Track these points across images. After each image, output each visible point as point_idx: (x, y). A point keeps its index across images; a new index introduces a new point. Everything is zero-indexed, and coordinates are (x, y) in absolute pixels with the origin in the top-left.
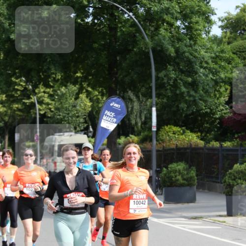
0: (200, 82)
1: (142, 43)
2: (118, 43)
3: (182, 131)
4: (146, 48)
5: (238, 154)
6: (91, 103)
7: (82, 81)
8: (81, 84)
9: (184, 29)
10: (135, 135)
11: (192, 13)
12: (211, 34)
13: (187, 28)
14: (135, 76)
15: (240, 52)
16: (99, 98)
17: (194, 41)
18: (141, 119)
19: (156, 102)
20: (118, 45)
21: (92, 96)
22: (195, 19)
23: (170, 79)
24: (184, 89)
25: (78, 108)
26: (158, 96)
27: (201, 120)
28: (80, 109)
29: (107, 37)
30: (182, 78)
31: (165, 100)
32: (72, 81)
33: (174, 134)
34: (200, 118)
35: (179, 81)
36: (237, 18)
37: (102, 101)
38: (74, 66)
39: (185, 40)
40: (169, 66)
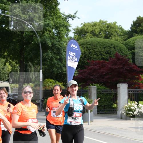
0: (63, 58)
1: (36, 40)
2: (25, 39)
3: (54, 82)
4: (37, 42)
5: (80, 93)
6: (11, 68)
7: (7, 57)
8: (7, 59)
9: (56, 33)
11: (60, 26)
12: (69, 36)
13: (57, 33)
14: (33, 55)
15: (83, 45)
16: (15, 65)
17: (61, 39)
20: (25, 40)
21: (12, 64)
22: (61, 29)
23: (49, 57)
24: (56, 62)
25: (5, 70)
26: (43, 64)
27: (63, 77)
28: (6, 70)
29: (20, 36)
30: (55, 56)
31: (47, 67)
32: (3, 56)
33: (51, 83)
34: (63, 76)
35: (53, 58)
36: (81, 29)
37: (17, 67)
38: (4, 50)
39: (57, 38)
40: (48, 51)
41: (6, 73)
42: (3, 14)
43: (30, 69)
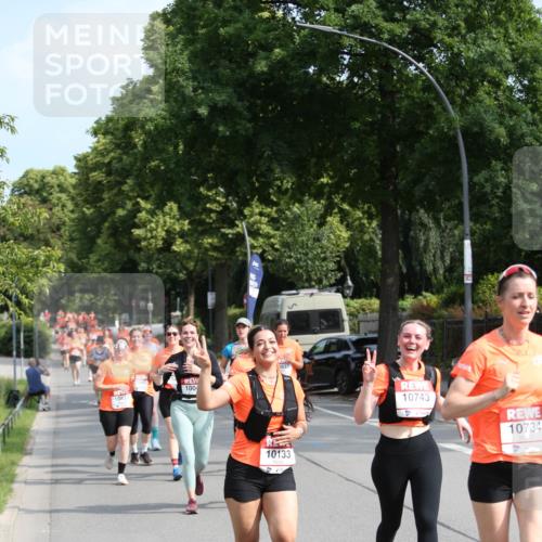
1: (443, 119)
2: (398, 120)
4: (449, 128)
6: (349, 233)
7: (330, 193)
8: (329, 199)
9: (520, 91)
10: (433, 293)
11: (535, 61)
13: (527, 90)
16: (364, 224)
18: (444, 262)
19: (471, 231)
20: (399, 123)
21: (350, 220)
23: (496, 186)
25: (325, 242)
26: (475, 218)
28: (328, 245)
29: (378, 109)
32: (313, 190)
37: (370, 230)
38: (316, 164)
39: (525, 112)
40: (494, 162)
41: (328, 254)
42: (308, 25)
43: (423, 238)
